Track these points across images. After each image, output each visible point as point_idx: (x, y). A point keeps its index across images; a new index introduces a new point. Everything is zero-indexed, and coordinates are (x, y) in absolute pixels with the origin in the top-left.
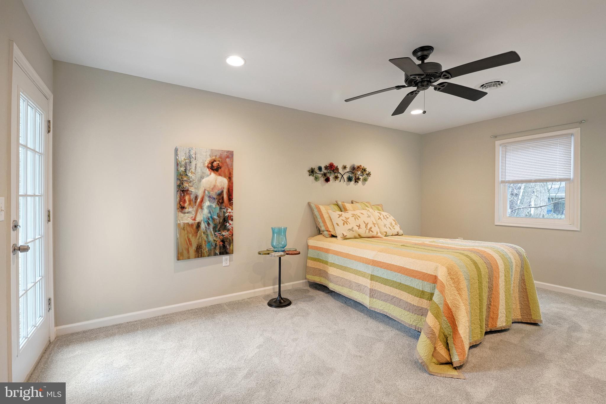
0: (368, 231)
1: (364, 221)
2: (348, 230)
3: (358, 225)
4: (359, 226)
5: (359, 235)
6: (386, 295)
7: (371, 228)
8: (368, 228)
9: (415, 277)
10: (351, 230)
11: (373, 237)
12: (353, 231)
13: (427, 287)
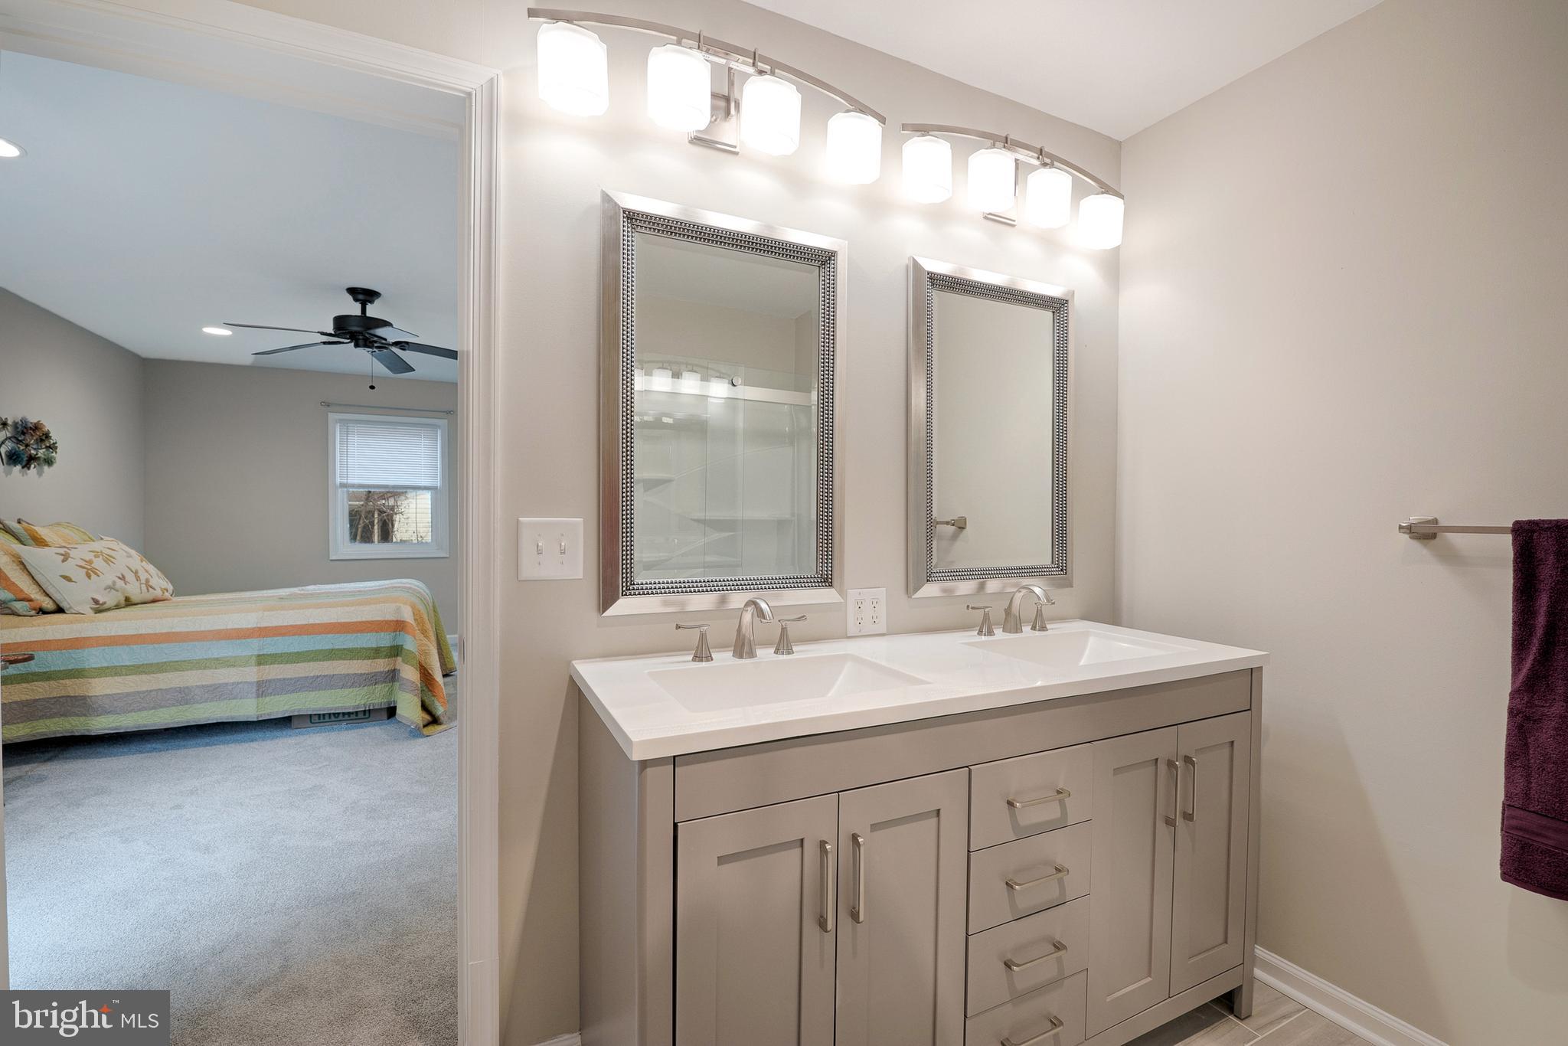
0: (144, 587)
1: (128, 567)
2: (105, 589)
3: (121, 577)
4: (123, 578)
5: (127, 599)
6: (298, 679)
7: (147, 581)
8: (143, 581)
9: (362, 631)
10: (111, 588)
11: (154, 601)
12: (117, 591)
13: (385, 640)
